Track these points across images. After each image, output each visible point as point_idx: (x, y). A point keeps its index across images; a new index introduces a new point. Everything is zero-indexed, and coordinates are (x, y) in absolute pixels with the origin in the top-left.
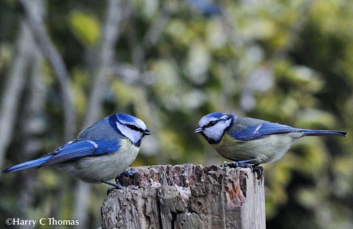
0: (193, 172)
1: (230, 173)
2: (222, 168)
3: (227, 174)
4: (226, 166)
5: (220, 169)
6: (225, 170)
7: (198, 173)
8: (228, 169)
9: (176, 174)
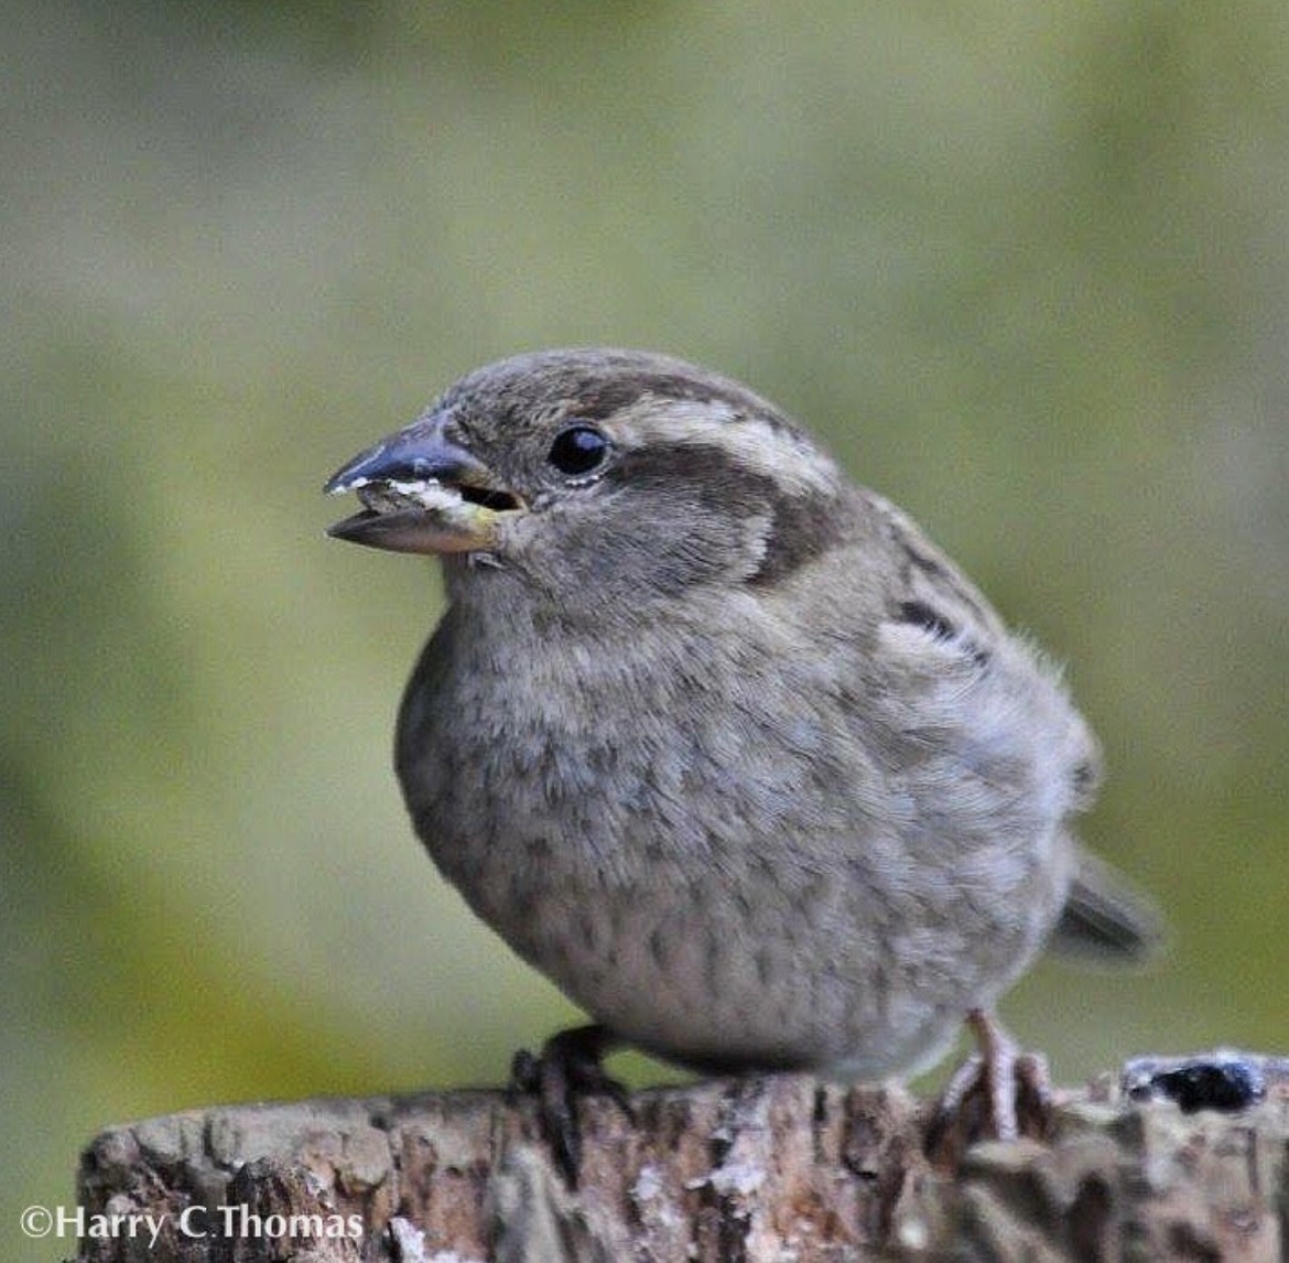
0: (820, 1158)
1: (1185, 1159)
2: (1103, 1114)
3: (1158, 1170)
4: (1140, 1093)
5: (1080, 1123)
6: (1128, 1131)
7: (870, 1165)
8: (1166, 1121)
9: (646, 1172)
